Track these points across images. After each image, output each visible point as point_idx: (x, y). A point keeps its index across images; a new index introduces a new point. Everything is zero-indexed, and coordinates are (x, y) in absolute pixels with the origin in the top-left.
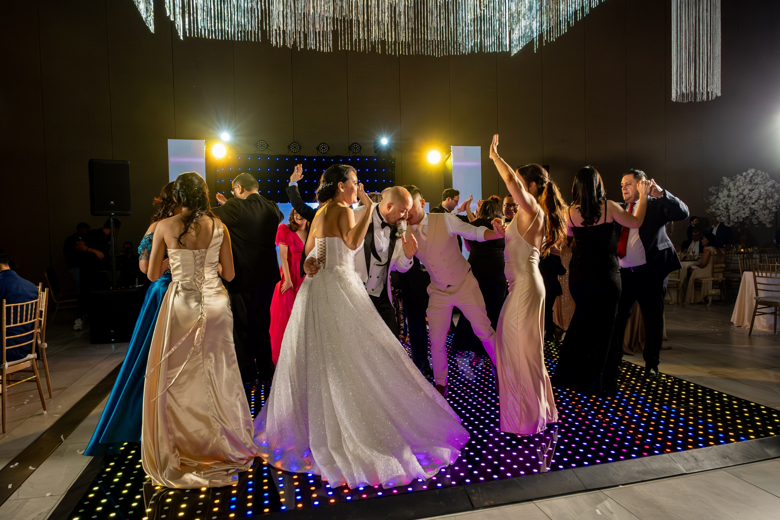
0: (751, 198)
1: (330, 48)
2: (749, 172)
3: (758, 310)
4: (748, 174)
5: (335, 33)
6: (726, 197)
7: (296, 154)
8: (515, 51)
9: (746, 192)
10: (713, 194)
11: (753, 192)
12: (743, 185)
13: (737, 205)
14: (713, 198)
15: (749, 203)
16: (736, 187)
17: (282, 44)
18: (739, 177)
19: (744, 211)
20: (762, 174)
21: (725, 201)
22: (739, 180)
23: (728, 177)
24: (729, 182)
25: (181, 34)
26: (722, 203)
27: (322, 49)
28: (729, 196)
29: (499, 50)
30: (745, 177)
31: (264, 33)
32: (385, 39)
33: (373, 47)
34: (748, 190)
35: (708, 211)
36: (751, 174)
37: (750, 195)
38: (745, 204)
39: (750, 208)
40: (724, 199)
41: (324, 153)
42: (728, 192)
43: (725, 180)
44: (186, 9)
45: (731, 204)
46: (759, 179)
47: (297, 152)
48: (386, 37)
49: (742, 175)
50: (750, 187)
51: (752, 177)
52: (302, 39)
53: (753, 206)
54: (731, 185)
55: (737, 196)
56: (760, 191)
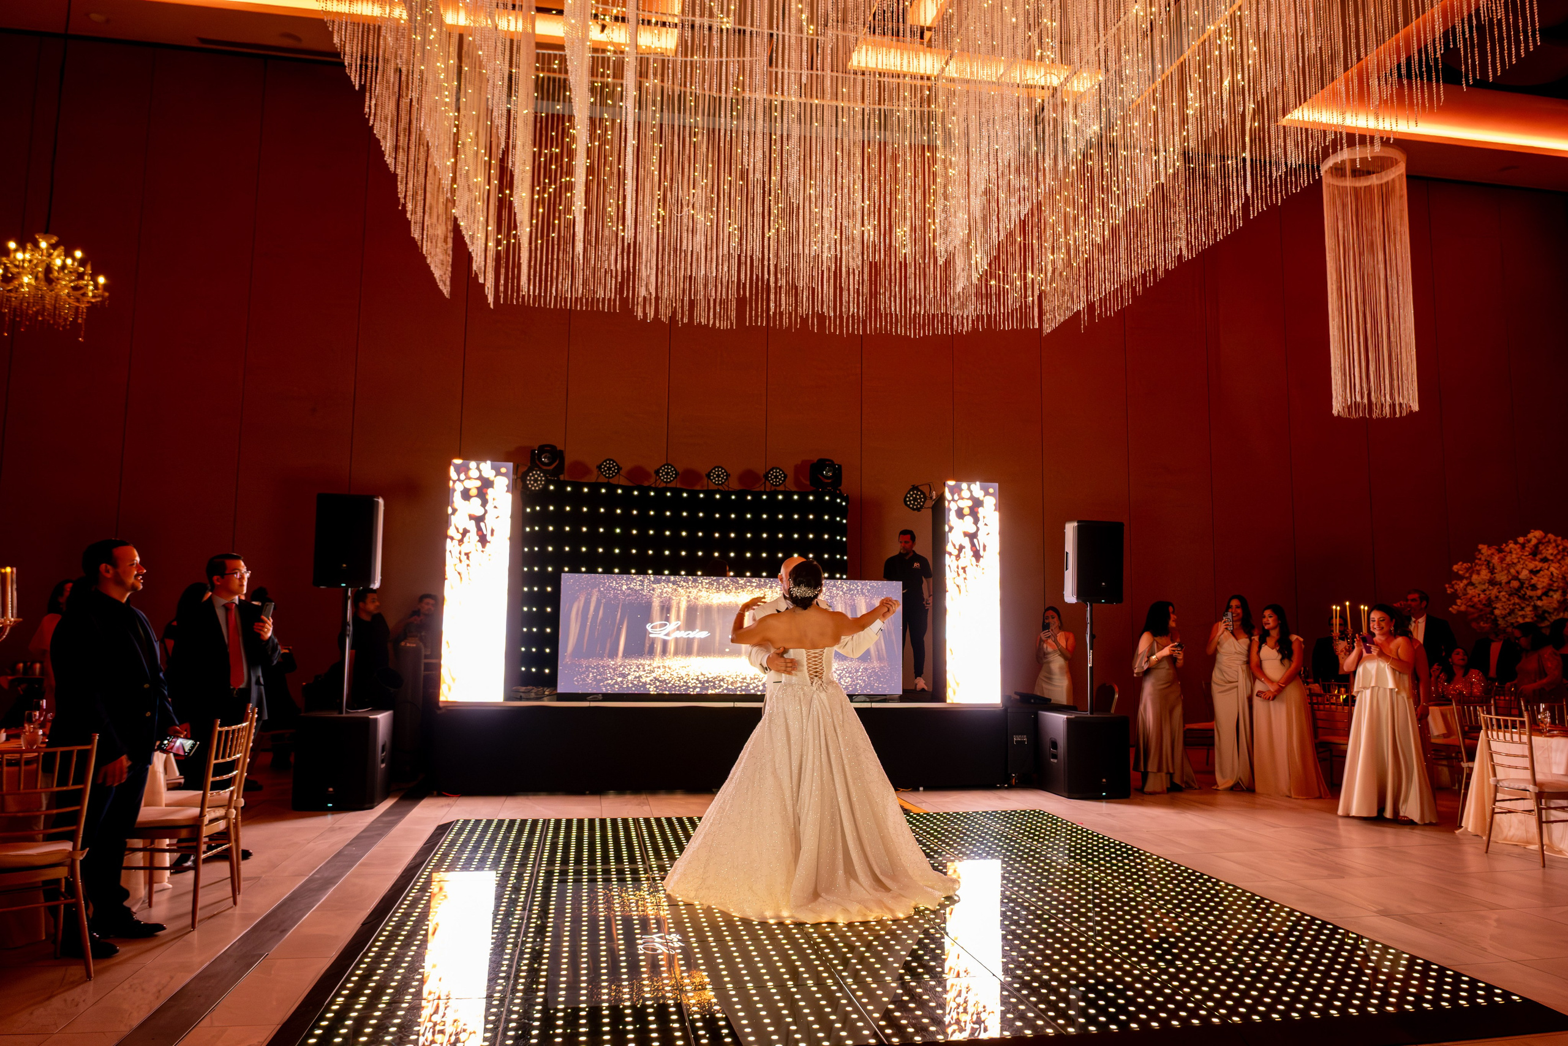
0: (1534, 587)
1: (732, 324)
2: (1530, 536)
3: (1497, 804)
4: (1529, 541)
5: (741, 302)
6: (1487, 585)
7: (669, 485)
8: (1048, 329)
9: (1524, 574)
10: (1461, 578)
11: (1538, 575)
12: (1519, 562)
13: (1509, 600)
14: (1462, 585)
15: (1531, 597)
16: (1504, 565)
17: (652, 316)
18: (1511, 545)
19: (1523, 613)
20: (1555, 541)
21: (1484, 591)
22: (1511, 552)
23: (1489, 546)
24: (1493, 554)
25: (491, 299)
26: (1479, 595)
27: (718, 325)
28: (1492, 582)
29: (1021, 325)
30: (1523, 546)
31: (624, 301)
32: (823, 313)
33: (804, 320)
34: (1527, 572)
35: (1453, 609)
36: (1534, 541)
37: (1533, 582)
38: (1523, 598)
39: (1535, 607)
40: (1484, 587)
41: (718, 484)
42: (1489, 575)
43: (1483, 551)
44: (503, 262)
45: (1497, 597)
46: (1550, 551)
47: (671, 481)
48: (825, 310)
49: (1516, 543)
50: (1531, 566)
51: (1536, 546)
52: (686, 308)
53: (1539, 603)
54: (1495, 560)
55: (1508, 583)
56: (1552, 574)
